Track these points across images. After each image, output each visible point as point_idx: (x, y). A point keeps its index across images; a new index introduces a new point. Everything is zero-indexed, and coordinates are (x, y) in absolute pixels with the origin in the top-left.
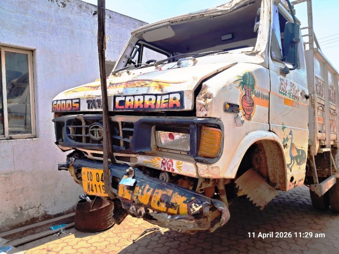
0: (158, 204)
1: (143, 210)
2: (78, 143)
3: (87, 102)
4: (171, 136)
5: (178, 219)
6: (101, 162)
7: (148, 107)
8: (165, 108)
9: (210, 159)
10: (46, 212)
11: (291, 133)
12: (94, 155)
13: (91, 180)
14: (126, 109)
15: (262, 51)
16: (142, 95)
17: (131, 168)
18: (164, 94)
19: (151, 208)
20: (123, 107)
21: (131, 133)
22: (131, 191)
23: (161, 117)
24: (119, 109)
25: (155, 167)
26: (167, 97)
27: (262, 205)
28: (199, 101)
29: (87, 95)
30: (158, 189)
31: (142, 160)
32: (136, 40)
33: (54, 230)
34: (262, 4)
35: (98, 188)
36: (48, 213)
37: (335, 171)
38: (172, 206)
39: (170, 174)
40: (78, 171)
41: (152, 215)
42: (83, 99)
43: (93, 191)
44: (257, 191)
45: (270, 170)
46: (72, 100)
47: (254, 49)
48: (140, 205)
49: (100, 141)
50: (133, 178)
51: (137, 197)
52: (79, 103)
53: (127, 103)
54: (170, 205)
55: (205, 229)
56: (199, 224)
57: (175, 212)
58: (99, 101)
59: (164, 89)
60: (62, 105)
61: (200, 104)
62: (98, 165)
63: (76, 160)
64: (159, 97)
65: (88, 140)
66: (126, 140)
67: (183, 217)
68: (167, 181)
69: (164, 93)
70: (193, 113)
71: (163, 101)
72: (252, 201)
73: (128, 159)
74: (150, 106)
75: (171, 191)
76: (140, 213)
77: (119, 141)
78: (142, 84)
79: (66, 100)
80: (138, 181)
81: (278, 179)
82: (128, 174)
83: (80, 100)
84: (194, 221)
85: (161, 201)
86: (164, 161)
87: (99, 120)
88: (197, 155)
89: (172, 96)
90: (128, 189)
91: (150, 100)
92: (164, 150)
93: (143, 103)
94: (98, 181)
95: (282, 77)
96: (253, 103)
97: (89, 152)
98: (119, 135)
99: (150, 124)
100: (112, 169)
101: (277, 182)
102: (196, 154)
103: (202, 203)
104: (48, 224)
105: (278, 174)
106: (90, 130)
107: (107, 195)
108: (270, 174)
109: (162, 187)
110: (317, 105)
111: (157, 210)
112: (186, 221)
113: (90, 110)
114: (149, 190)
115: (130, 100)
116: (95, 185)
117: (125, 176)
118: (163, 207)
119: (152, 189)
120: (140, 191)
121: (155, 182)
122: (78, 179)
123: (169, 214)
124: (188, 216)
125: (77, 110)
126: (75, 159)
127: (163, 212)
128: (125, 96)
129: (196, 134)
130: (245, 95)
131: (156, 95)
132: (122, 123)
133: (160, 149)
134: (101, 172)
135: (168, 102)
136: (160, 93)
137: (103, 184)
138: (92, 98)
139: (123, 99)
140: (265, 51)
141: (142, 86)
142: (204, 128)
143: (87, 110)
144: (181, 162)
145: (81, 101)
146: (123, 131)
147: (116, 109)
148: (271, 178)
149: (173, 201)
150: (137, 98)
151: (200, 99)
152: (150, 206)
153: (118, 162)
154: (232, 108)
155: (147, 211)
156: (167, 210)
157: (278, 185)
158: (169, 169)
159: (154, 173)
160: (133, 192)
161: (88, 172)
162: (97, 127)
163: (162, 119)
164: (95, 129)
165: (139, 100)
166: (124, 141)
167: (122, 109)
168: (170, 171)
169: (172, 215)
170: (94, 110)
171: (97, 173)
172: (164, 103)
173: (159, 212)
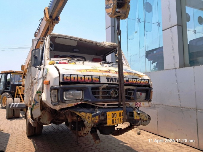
3: (107, 78)
8: (144, 84)
13: (115, 117)
18: (142, 79)
22: (139, 116)
26: (144, 80)
31: (131, 104)
35: (119, 120)
42: (103, 76)
43: (116, 122)
46: (92, 76)
52: (99, 78)
58: (115, 79)
59: (142, 78)
60: (79, 78)
66: (130, 96)
74: (139, 83)
79: (84, 75)
91: (139, 81)
93: (137, 82)
94: (120, 116)
106: (111, 92)
113: (109, 83)
125: (97, 82)
128: (128, 78)
131: (140, 79)
134: (122, 111)
135: (145, 82)
137: (123, 117)
138: (110, 77)
139: (127, 79)
144: (144, 103)
145: (101, 78)
147: (125, 83)
150: (133, 80)
158: (139, 106)
164: (114, 92)
170: (112, 83)
171: (120, 113)
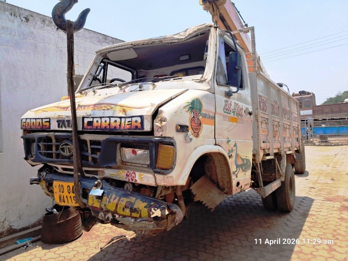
0: (123, 209)
1: (110, 216)
2: (49, 159)
3: (58, 121)
4: (134, 152)
5: (141, 221)
6: (72, 176)
7: (113, 128)
8: (129, 129)
9: (165, 170)
10: (11, 226)
11: (235, 145)
12: (64, 169)
13: (63, 192)
14: (94, 129)
15: (209, 79)
16: (108, 117)
17: (99, 181)
18: (127, 117)
19: (117, 214)
20: (91, 127)
21: (99, 150)
22: (100, 201)
23: (126, 136)
24: (87, 129)
25: (121, 179)
26: (130, 119)
27: (213, 207)
28: (156, 124)
29: (57, 115)
30: (124, 197)
31: (109, 173)
32: (101, 58)
33: (20, 243)
34: (210, 37)
35: (69, 199)
36: (13, 228)
37: (281, 176)
38: (135, 211)
39: (133, 184)
40: (50, 185)
41: (119, 219)
42: (53, 118)
43: (64, 202)
44: (209, 196)
45: (219, 177)
46: (42, 119)
47: (202, 77)
48: (108, 211)
49: (69, 157)
50: (101, 189)
51: (105, 205)
52: (49, 122)
53: (95, 124)
54: (133, 210)
55: (163, 228)
56: (158, 225)
57: (138, 216)
58: (68, 121)
59: (127, 113)
60: (32, 124)
61: (157, 126)
62: (69, 178)
63: (48, 175)
64: (123, 120)
65: (58, 156)
66: (94, 156)
67: (144, 219)
68: (131, 190)
69: (128, 115)
70: (151, 133)
71: (127, 123)
72: (204, 204)
73: (96, 173)
74: (115, 127)
75: (134, 199)
76: (108, 218)
77: (88, 157)
78: (108, 107)
79: (36, 119)
80: (106, 192)
81: (226, 184)
82: (96, 186)
83: (50, 120)
84: (153, 223)
85: (126, 207)
86: (128, 174)
87: (68, 139)
88: (155, 168)
89: (134, 119)
90: (96, 198)
91: (116, 121)
92: (128, 164)
93: (109, 124)
94: (69, 193)
95: (226, 99)
96: (200, 123)
97: (60, 167)
98: (87, 151)
99: (116, 142)
100: (82, 182)
101: (225, 187)
102: (155, 166)
103: (160, 206)
104: (13, 239)
105: (226, 180)
106: (60, 147)
107: (78, 205)
108: (220, 180)
109: (126, 196)
110: (260, 120)
111: (122, 215)
112: (147, 223)
113: (60, 129)
114: (115, 198)
115: (97, 121)
116: (67, 197)
117: (94, 188)
118: (127, 212)
119: (118, 198)
120: (108, 200)
121: (121, 192)
122: (50, 191)
123: (132, 218)
124: (148, 218)
125: (48, 129)
126: (47, 173)
127: (128, 216)
128: (93, 118)
129: (154, 150)
130: (194, 117)
131: (121, 118)
132: (91, 141)
133: (124, 163)
134: (71, 184)
135: (131, 124)
136: (124, 116)
137: (74, 195)
138: (62, 118)
139: (91, 120)
140: (211, 79)
141: (108, 109)
142: (160, 145)
143: (57, 129)
144: (142, 174)
145: (52, 121)
146: (91, 148)
147: (85, 129)
148: (221, 184)
149: (135, 206)
150: (103, 120)
151: (157, 122)
152: (117, 212)
153: (87, 175)
154: (182, 128)
155: (114, 216)
156: (131, 214)
157: (226, 190)
158: (132, 180)
159: (119, 184)
160: (102, 201)
161: (59, 185)
162: (67, 145)
163: (126, 137)
164: (65, 147)
165: (106, 121)
166: (92, 157)
167: (90, 129)
168: (134, 182)
169: (136, 218)
170: (64, 129)
171: (68, 186)
172: (128, 125)
173: (124, 216)
